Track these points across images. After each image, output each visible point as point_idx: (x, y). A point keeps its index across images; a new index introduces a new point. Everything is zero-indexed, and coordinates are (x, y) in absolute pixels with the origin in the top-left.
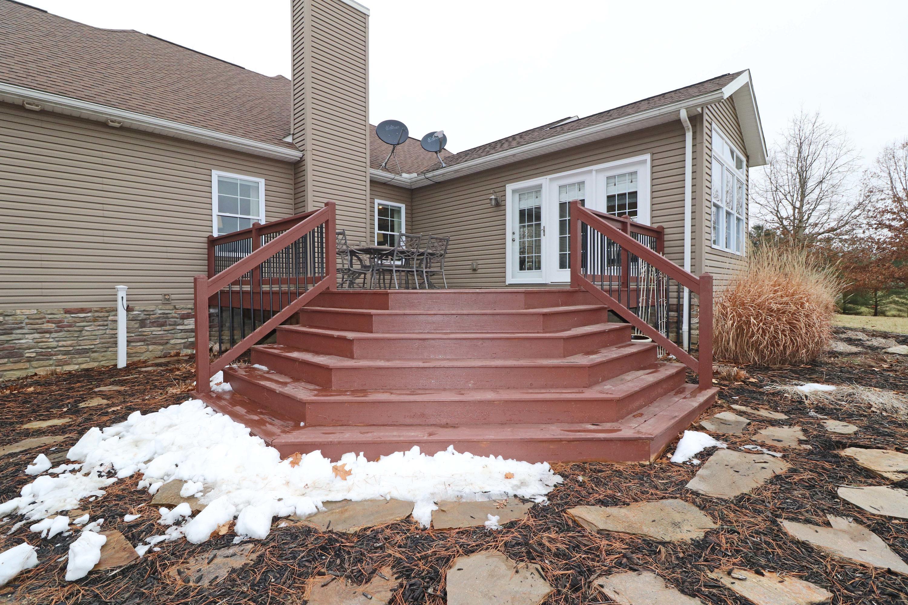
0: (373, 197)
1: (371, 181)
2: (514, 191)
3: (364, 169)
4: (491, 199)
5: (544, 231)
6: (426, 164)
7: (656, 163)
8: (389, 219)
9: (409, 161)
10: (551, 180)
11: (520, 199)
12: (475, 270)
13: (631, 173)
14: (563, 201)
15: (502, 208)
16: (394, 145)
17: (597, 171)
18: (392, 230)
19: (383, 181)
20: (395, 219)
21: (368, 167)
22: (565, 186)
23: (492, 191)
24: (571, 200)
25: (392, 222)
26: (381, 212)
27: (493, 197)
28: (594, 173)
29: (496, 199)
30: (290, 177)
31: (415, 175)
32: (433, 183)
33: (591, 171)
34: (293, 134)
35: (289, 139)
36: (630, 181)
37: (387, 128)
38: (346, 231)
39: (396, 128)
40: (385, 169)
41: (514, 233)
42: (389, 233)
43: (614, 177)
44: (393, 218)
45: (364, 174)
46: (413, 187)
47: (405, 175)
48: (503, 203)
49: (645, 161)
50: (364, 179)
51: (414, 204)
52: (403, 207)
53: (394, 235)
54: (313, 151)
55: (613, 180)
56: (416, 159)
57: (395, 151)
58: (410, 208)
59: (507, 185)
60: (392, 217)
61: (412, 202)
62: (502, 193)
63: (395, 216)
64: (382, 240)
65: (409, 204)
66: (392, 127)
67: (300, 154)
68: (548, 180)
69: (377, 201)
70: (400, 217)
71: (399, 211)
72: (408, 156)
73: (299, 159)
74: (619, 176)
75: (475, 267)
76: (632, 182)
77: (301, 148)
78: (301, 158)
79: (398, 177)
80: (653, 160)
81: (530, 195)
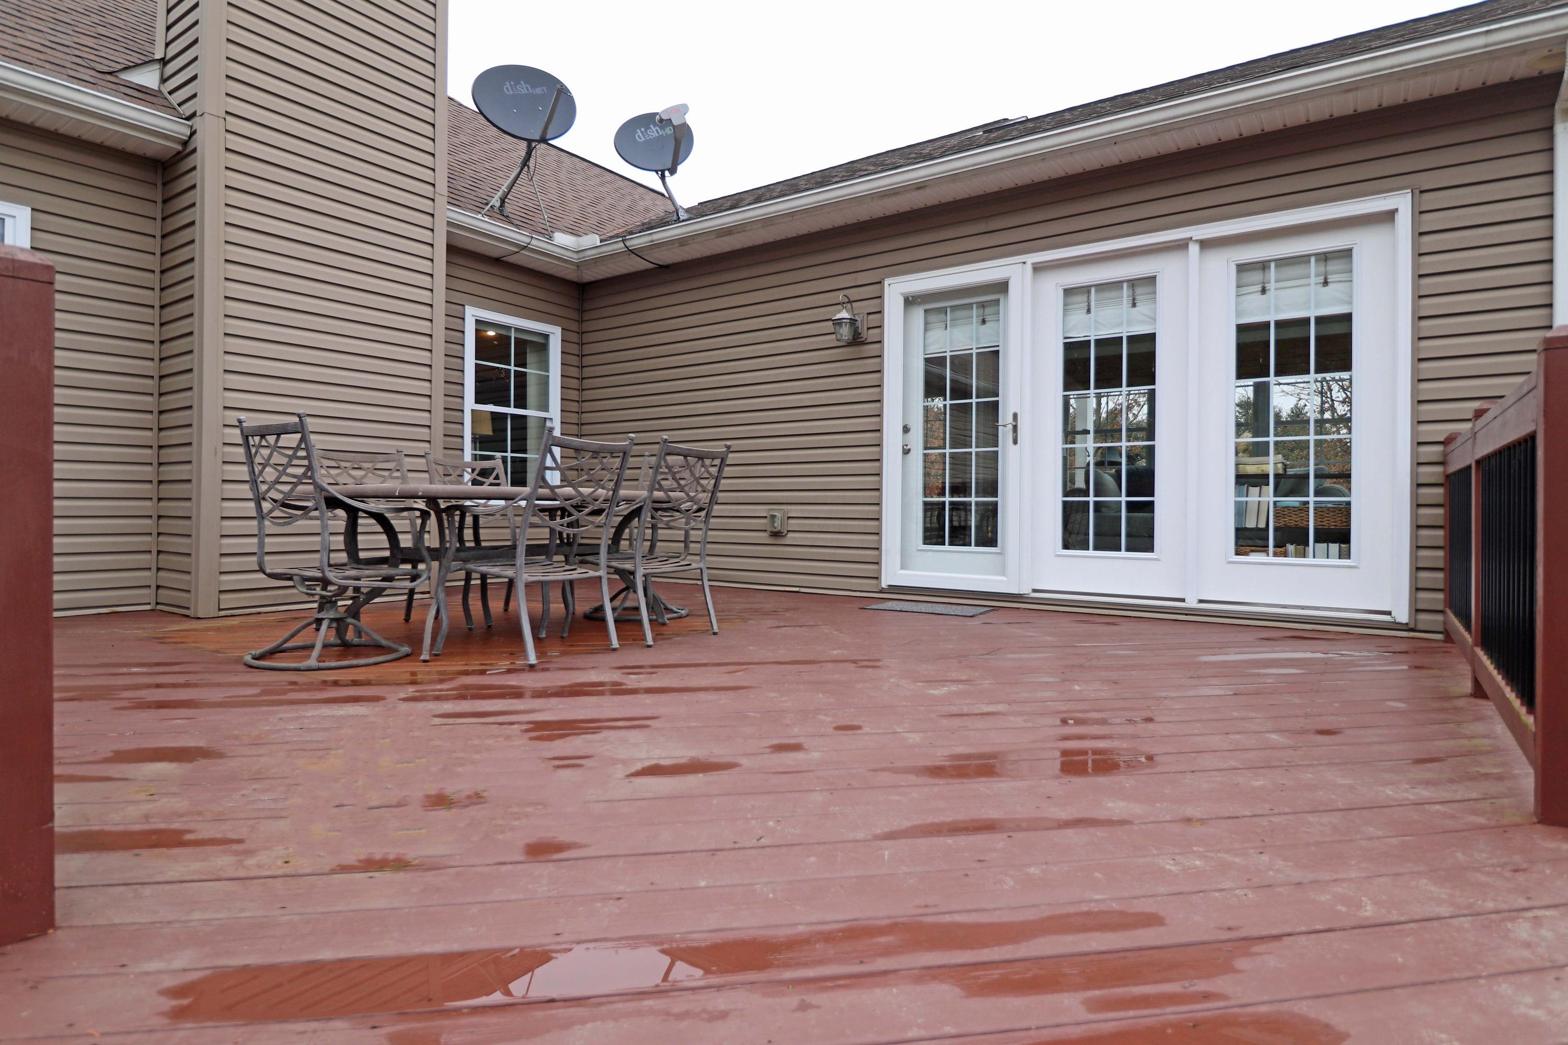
0: (457, 297)
1: (452, 249)
2: (910, 301)
3: (426, 205)
4: (838, 323)
5: (1015, 428)
6: (619, 221)
7: (1431, 222)
8: (513, 368)
9: (574, 206)
10: (1038, 268)
11: (926, 323)
12: (776, 534)
13: (1325, 254)
14: (1078, 335)
15: (871, 349)
16: (529, 141)
17: (1205, 244)
18: (521, 402)
19: (495, 254)
20: (531, 371)
21: (442, 201)
22: (1085, 290)
23: (840, 297)
24: (1106, 332)
25: (521, 379)
26: (484, 348)
27: (844, 314)
28: (1194, 249)
29: (853, 322)
30: (148, 209)
31: (592, 239)
32: (652, 266)
33: (1182, 245)
34: (164, 62)
35: (148, 78)
36: (1321, 279)
37: (508, 88)
38: (309, 420)
39: (538, 91)
40: (501, 213)
41: (906, 430)
42: (512, 410)
43: (1263, 266)
44: (524, 365)
45: (426, 220)
46: (589, 276)
47: (561, 239)
48: (872, 335)
49: (1390, 216)
50: (426, 235)
51: (587, 326)
52: (555, 335)
53: (524, 417)
54: (229, 118)
55: (1256, 276)
56: (593, 204)
57: (532, 163)
58: (574, 337)
59: (886, 282)
60: (521, 363)
61: (581, 321)
62: (872, 305)
63: (531, 358)
64: (487, 430)
65: (574, 326)
66: (523, 88)
67: (181, 130)
68: (1029, 267)
69: (472, 314)
70: (544, 364)
71: (542, 346)
72: (569, 195)
73: (180, 148)
74: (1283, 262)
75: (777, 524)
76: (1326, 283)
77: (187, 109)
78: (185, 143)
79: (538, 243)
80: (1419, 212)
81: (960, 313)
